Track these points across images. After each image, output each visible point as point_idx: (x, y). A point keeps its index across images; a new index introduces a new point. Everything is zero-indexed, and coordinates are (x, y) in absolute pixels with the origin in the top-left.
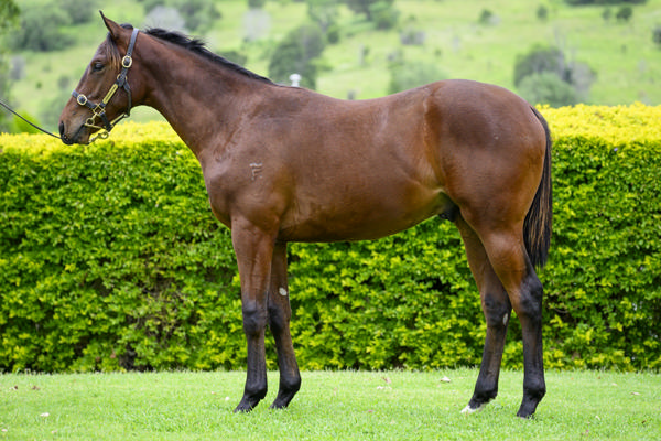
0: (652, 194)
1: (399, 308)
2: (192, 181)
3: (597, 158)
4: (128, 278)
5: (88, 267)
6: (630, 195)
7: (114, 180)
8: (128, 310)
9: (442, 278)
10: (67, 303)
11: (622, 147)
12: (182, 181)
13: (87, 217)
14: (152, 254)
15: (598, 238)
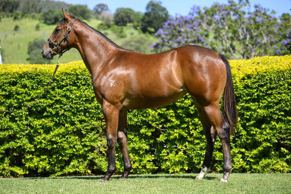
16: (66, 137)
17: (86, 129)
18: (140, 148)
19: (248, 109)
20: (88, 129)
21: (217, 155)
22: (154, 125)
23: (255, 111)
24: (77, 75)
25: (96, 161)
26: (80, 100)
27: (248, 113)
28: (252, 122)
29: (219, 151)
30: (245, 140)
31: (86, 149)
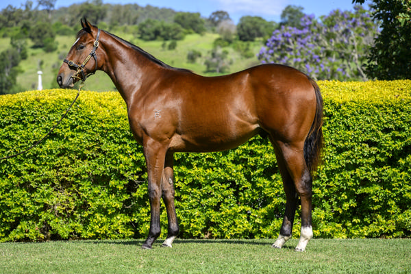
0: (361, 131)
1: (210, 199)
2: (87, 123)
3: (329, 110)
4: (45, 181)
5: (22, 175)
6: (349, 132)
7: (39, 122)
8: (46, 201)
9: (236, 181)
10: (8, 197)
11: (344, 103)
12: (81, 123)
13: (22, 145)
14: (61, 167)
15: (329, 158)
16: (11, 192)
17: (36, 181)
18: (109, 207)
19: (253, 154)
20: (39, 181)
21: (212, 215)
22: (126, 175)
23: (261, 155)
24: (22, 109)
25: (51, 224)
26: (27, 142)
27: (253, 159)
28: (258, 171)
29: (215, 210)
30: (251, 195)
31: (38, 208)
